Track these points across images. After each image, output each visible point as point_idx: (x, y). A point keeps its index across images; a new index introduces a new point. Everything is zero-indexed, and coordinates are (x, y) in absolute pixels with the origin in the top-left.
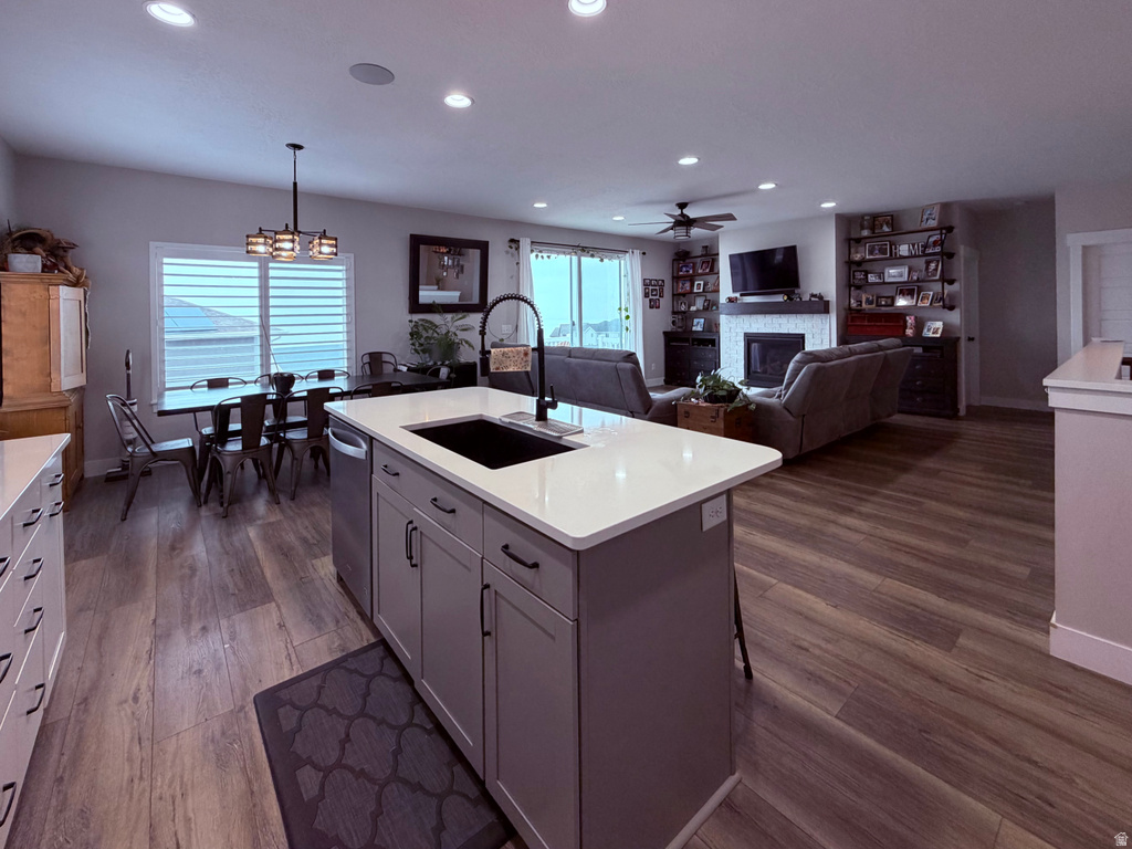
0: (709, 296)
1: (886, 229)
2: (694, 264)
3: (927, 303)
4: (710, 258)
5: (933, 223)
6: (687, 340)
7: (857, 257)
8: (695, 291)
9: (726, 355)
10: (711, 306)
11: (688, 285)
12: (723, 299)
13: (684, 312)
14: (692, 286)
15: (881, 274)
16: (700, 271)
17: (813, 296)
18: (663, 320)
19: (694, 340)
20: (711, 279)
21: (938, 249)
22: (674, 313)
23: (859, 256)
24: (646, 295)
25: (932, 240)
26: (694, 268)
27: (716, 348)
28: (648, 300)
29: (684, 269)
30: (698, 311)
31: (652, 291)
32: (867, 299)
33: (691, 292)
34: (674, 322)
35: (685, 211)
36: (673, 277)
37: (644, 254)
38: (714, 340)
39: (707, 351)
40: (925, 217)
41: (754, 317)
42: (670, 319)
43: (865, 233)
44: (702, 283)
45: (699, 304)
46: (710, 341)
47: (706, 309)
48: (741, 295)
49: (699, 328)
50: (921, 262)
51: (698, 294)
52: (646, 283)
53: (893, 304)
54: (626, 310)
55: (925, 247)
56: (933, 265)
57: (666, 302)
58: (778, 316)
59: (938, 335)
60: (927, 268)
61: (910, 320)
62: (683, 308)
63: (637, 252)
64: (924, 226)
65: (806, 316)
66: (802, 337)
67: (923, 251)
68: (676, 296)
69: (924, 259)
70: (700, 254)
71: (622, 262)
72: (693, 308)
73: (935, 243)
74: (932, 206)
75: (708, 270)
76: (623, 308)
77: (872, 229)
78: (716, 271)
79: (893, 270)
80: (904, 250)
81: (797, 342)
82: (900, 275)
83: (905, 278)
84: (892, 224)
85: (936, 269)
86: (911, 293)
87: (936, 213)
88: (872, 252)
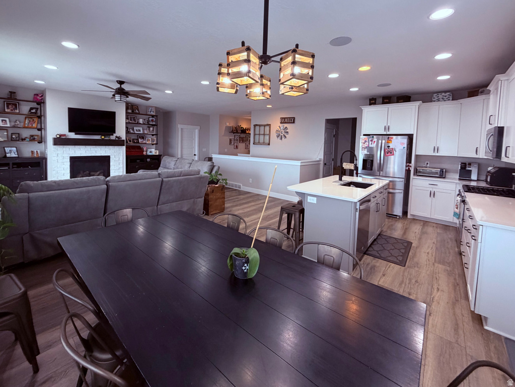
3: (150, 142)
5: (153, 113)
15: (133, 130)
17: (116, 137)
19: (14, 164)
21: (154, 123)
25: (150, 119)
27: (42, 168)
32: (129, 139)
39: (30, 171)
40: (150, 110)
47: (15, 140)
48: (76, 134)
49: (14, 155)
50: (145, 127)
53: (138, 142)
55: (148, 121)
56: (151, 129)
59: (158, 154)
60: (149, 130)
61: (145, 149)
64: (149, 113)
65: (111, 147)
66: (109, 157)
67: (148, 123)
73: (152, 120)
74: (152, 107)
75: (17, 111)
79: (137, 128)
80: (141, 121)
81: (106, 160)
82: (140, 131)
83: (141, 132)
84: (138, 110)
85: (153, 130)
86: (143, 138)
87: (154, 110)
88: (131, 120)
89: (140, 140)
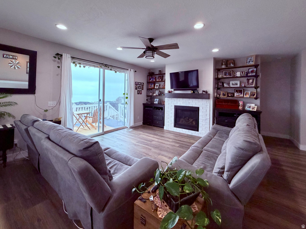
0: (161, 90)
1: (232, 65)
2: (156, 77)
3: (248, 96)
4: (162, 75)
5: (252, 63)
6: (152, 107)
7: (220, 76)
8: (156, 88)
9: (167, 114)
10: (161, 94)
11: (153, 85)
12: (166, 91)
13: (151, 96)
14: (154, 86)
15: (229, 84)
16: (158, 80)
17: (204, 91)
18: (143, 99)
19: (155, 107)
20: (162, 83)
21: (254, 74)
22: (147, 96)
23: (221, 76)
24: (136, 89)
25: (250, 70)
26: (155, 79)
27: (163, 111)
28: (137, 90)
29: (152, 79)
30: (156, 95)
31: (138, 87)
32: (223, 93)
33: (154, 88)
34: (147, 100)
35: (152, 44)
36: (147, 82)
37: (136, 71)
38: (163, 108)
39: (159, 112)
40: (248, 61)
41: (179, 99)
42: (146, 98)
43: (223, 67)
44: (158, 85)
45: (157, 93)
46: (161, 108)
47: (159, 95)
48: (174, 90)
49: (157, 103)
50: (245, 80)
51: (157, 89)
52: (136, 84)
54: (127, 94)
55: (247, 73)
56: (251, 81)
57: (144, 92)
58: (188, 99)
60: (248, 82)
61: (241, 103)
62: (151, 94)
63: (132, 70)
64: (248, 64)
65: (200, 100)
66: (198, 108)
67: (247, 75)
68: (148, 89)
69: (246, 78)
70: (158, 73)
71: (126, 74)
72: (155, 95)
73: (252, 72)
74: (251, 56)
75: (160, 80)
76: (126, 93)
77: (226, 65)
78: (164, 80)
79: (234, 82)
80: (238, 74)
81: (196, 110)
82: (237, 84)
83: (239, 86)
84: (234, 63)
85: (253, 82)
86: (240, 92)
87: (253, 59)
88: (225, 75)
89: (236, 94)
